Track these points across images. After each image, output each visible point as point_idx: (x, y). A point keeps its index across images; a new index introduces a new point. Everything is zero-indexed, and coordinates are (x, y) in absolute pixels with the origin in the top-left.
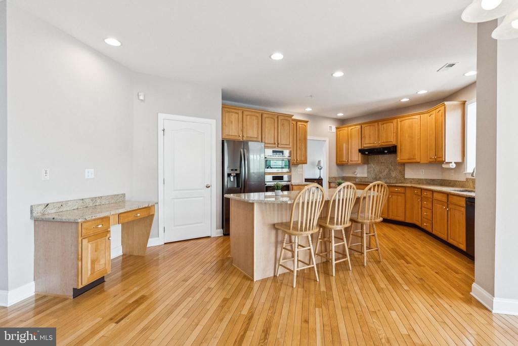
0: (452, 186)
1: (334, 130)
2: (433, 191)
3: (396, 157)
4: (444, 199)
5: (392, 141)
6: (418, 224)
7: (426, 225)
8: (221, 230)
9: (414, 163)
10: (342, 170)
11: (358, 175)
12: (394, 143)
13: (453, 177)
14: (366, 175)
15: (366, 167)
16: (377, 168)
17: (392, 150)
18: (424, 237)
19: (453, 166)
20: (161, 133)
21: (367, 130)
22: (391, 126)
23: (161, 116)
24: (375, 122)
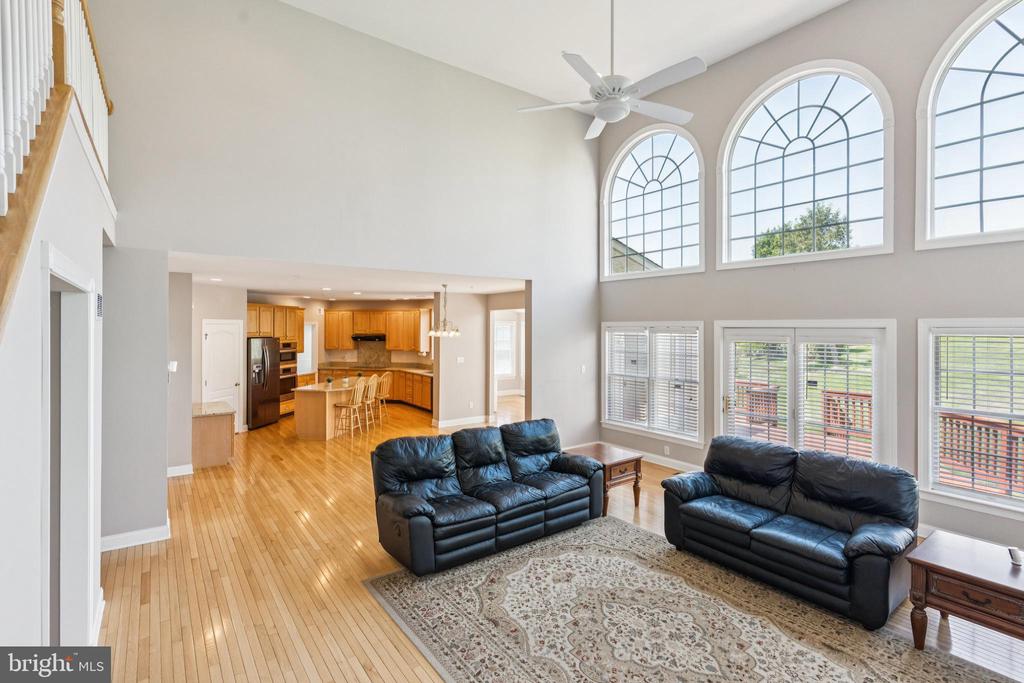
0: (424, 369)
1: (323, 312)
2: (413, 374)
3: (385, 344)
4: (419, 378)
5: (381, 330)
6: (403, 399)
7: (409, 400)
8: (246, 426)
9: (399, 351)
10: (329, 355)
11: (348, 361)
12: (383, 332)
13: (424, 362)
14: (355, 360)
15: (356, 352)
16: (368, 354)
17: (382, 338)
18: (409, 408)
19: (425, 354)
20: (204, 337)
21: (359, 317)
22: (381, 317)
23: (205, 321)
24: (367, 311)
